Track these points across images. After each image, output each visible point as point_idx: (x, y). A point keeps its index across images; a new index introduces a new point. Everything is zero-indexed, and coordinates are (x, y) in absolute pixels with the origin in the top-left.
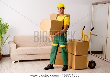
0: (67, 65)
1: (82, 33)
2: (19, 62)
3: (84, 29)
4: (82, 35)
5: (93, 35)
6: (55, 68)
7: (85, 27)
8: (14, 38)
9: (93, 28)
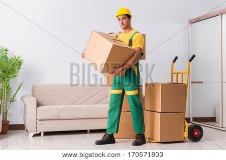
0: (144, 134)
1: (172, 70)
2: (42, 134)
3: (174, 61)
4: (173, 74)
5: (194, 82)
6: (117, 142)
7: (176, 58)
8: (33, 89)
9: (194, 56)
